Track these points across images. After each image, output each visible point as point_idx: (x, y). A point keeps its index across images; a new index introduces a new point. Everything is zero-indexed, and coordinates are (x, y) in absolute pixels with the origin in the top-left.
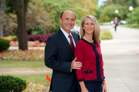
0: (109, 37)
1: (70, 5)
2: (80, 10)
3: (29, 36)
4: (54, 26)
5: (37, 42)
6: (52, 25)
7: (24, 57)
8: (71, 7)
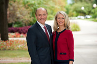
0: (77, 29)
1: (44, 2)
2: (53, 7)
3: (10, 28)
4: (31, 19)
5: (17, 33)
6: (29, 19)
7: (4, 47)
8: (45, 4)
